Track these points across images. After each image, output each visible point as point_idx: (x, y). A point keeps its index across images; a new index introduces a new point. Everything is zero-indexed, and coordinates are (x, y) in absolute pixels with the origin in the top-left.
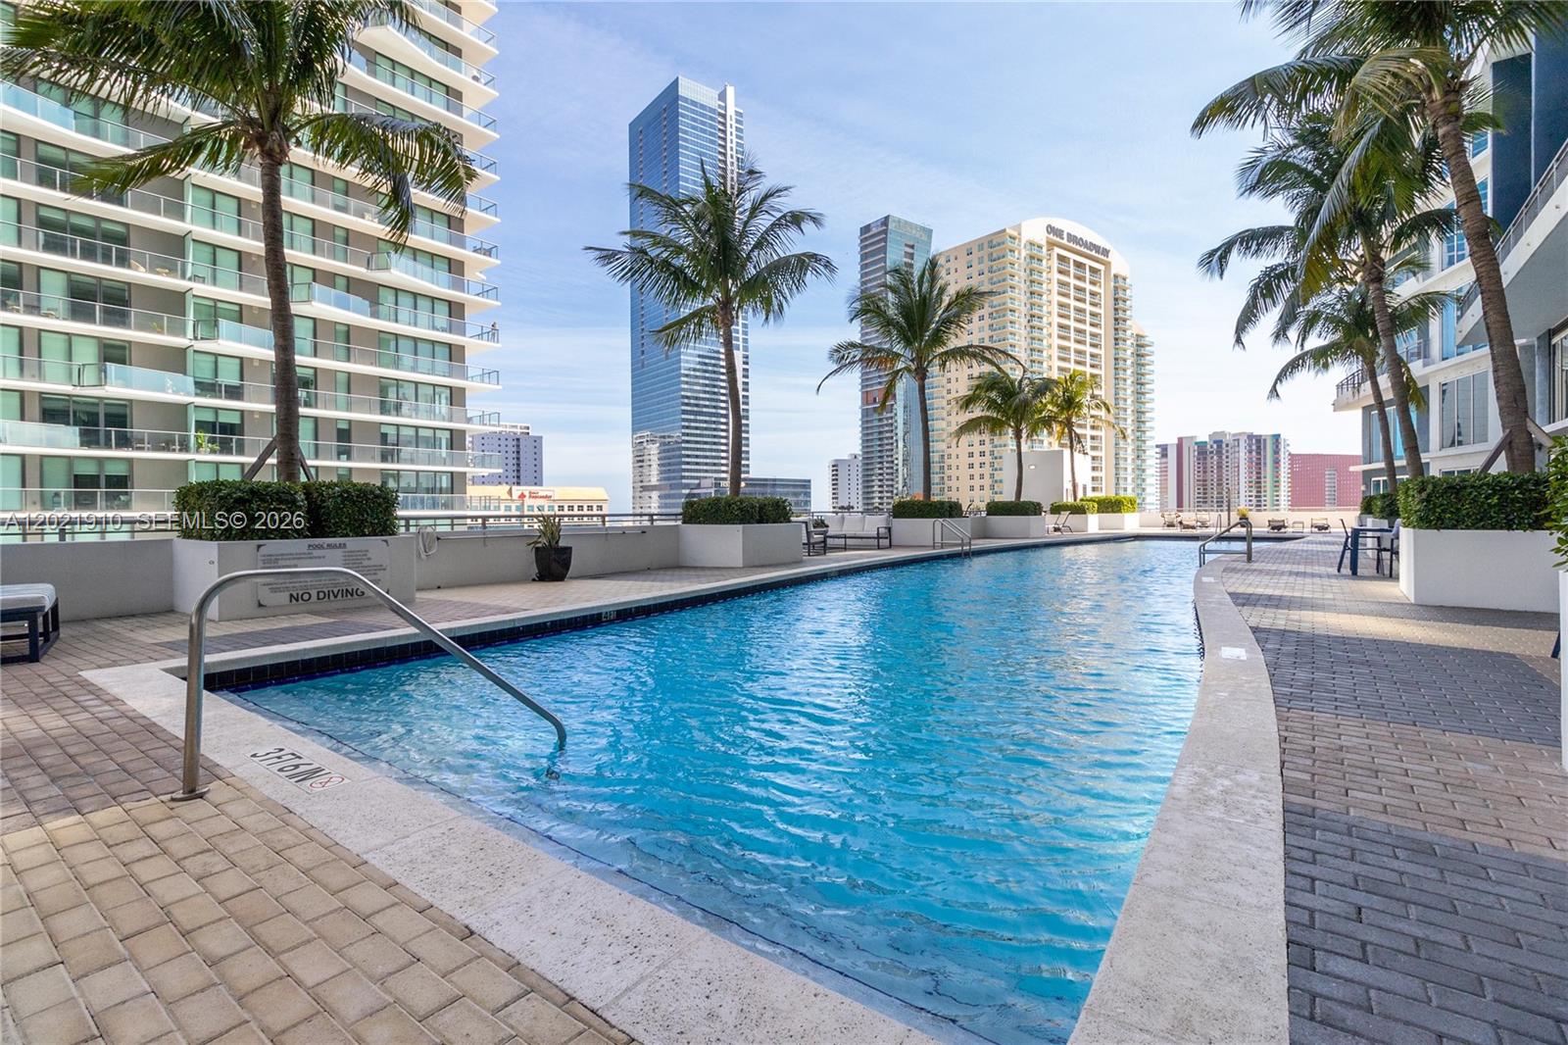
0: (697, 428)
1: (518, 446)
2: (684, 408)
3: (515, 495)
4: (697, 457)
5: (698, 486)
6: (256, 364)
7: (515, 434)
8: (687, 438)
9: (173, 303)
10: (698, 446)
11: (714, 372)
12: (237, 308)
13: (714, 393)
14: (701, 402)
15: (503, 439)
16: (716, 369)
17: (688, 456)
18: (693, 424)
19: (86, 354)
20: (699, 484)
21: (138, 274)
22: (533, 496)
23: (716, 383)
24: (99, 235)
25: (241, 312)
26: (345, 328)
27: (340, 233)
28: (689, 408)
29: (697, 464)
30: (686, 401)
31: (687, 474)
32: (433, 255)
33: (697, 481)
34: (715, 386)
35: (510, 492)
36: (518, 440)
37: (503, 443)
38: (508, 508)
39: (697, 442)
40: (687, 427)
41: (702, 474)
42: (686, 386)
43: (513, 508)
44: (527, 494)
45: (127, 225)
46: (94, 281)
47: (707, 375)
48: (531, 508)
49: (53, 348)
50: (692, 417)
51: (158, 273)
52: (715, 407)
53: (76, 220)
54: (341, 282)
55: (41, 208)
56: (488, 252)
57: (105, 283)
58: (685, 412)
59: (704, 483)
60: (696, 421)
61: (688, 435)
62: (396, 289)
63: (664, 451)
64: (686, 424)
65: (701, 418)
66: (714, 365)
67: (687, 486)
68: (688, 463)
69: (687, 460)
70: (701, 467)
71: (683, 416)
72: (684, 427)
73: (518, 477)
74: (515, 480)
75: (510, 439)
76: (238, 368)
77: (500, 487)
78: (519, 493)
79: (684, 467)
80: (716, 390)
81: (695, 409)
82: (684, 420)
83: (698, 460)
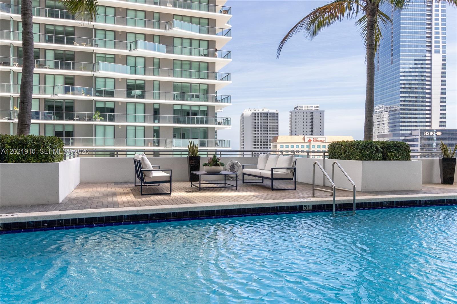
0: (410, 101)
1: (312, 116)
2: (401, 90)
3: (306, 140)
4: (410, 118)
5: (410, 135)
6: (120, 80)
7: (311, 110)
8: (403, 107)
9: (89, 57)
10: (411, 112)
11: (422, 68)
12: (113, 56)
13: (422, 80)
14: (413, 86)
15: (305, 113)
16: (423, 66)
17: (404, 118)
18: (407, 99)
19: (60, 82)
20: (411, 134)
21: (76, 47)
22: (315, 140)
23: (423, 74)
24: (65, 34)
25: (115, 58)
26: (157, 60)
27: (156, 15)
28: (405, 90)
29: (410, 122)
30: (403, 86)
31: (403, 128)
32: (191, 17)
33: (409, 132)
34: (422, 76)
35: (304, 139)
36: (312, 113)
37: (305, 114)
38: (303, 146)
39: (409, 110)
40: (404, 101)
41: (413, 128)
42: (403, 78)
43: (305, 147)
44: (312, 139)
45: (74, 27)
46: (62, 52)
47: (417, 70)
48: (314, 147)
49: (49, 80)
50: (407, 95)
51: (82, 45)
52: (422, 88)
53: (58, 28)
54: (157, 39)
55: (47, 26)
56: (227, 12)
57: (66, 52)
58: (401, 93)
59: (414, 133)
60: (409, 97)
61: (404, 105)
62: (181, 38)
63: (392, 115)
64: (403, 99)
65: (413, 95)
66: (422, 64)
67: (403, 135)
68: (404, 122)
69: (403, 120)
70: (413, 124)
71: (401, 95)
72: (401, 101)
73: (312, 131)
74: (311, 133)
75: (308, 113)
76: (113, 83)
77: (300, 136)
78: (308, 139)
79: (401, 124)
80: (423, 78)
81: (409, 90)
82: (402, 97)
83: (411, 120)
